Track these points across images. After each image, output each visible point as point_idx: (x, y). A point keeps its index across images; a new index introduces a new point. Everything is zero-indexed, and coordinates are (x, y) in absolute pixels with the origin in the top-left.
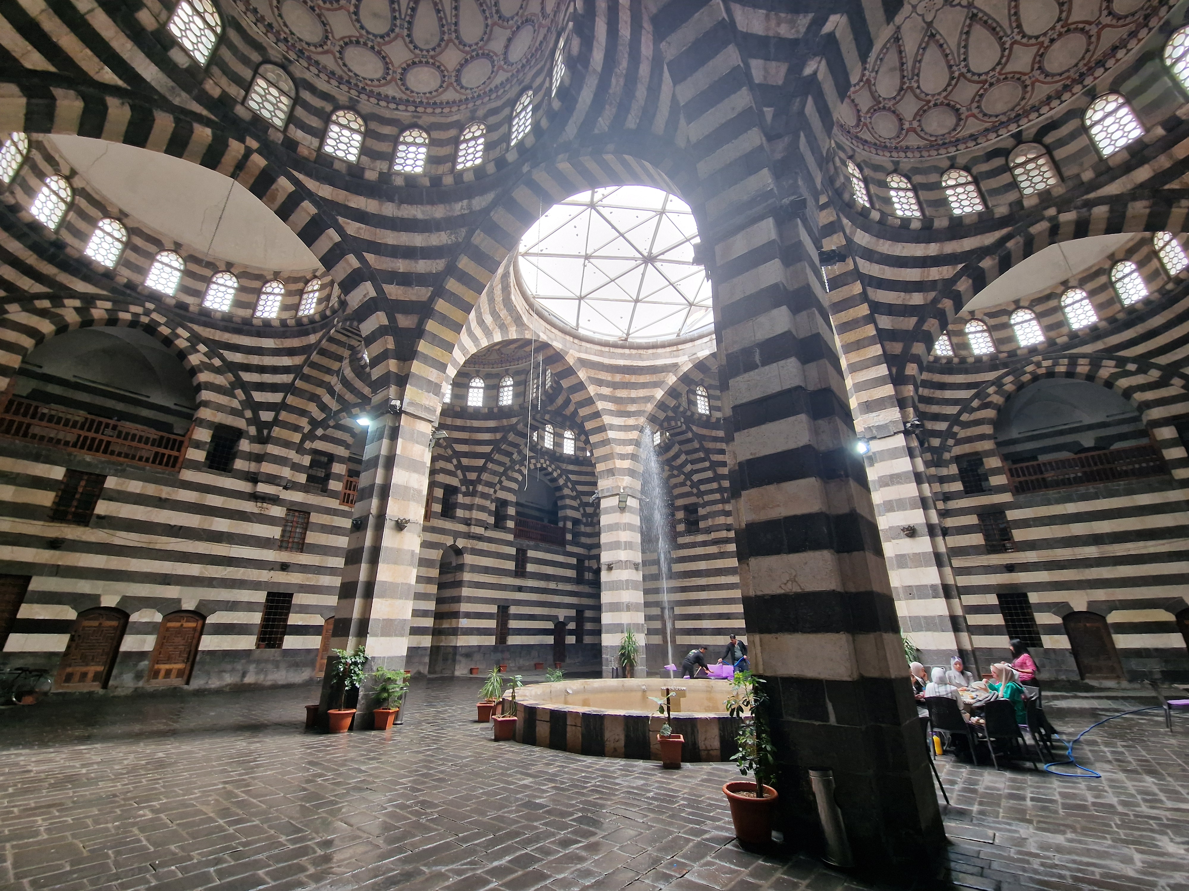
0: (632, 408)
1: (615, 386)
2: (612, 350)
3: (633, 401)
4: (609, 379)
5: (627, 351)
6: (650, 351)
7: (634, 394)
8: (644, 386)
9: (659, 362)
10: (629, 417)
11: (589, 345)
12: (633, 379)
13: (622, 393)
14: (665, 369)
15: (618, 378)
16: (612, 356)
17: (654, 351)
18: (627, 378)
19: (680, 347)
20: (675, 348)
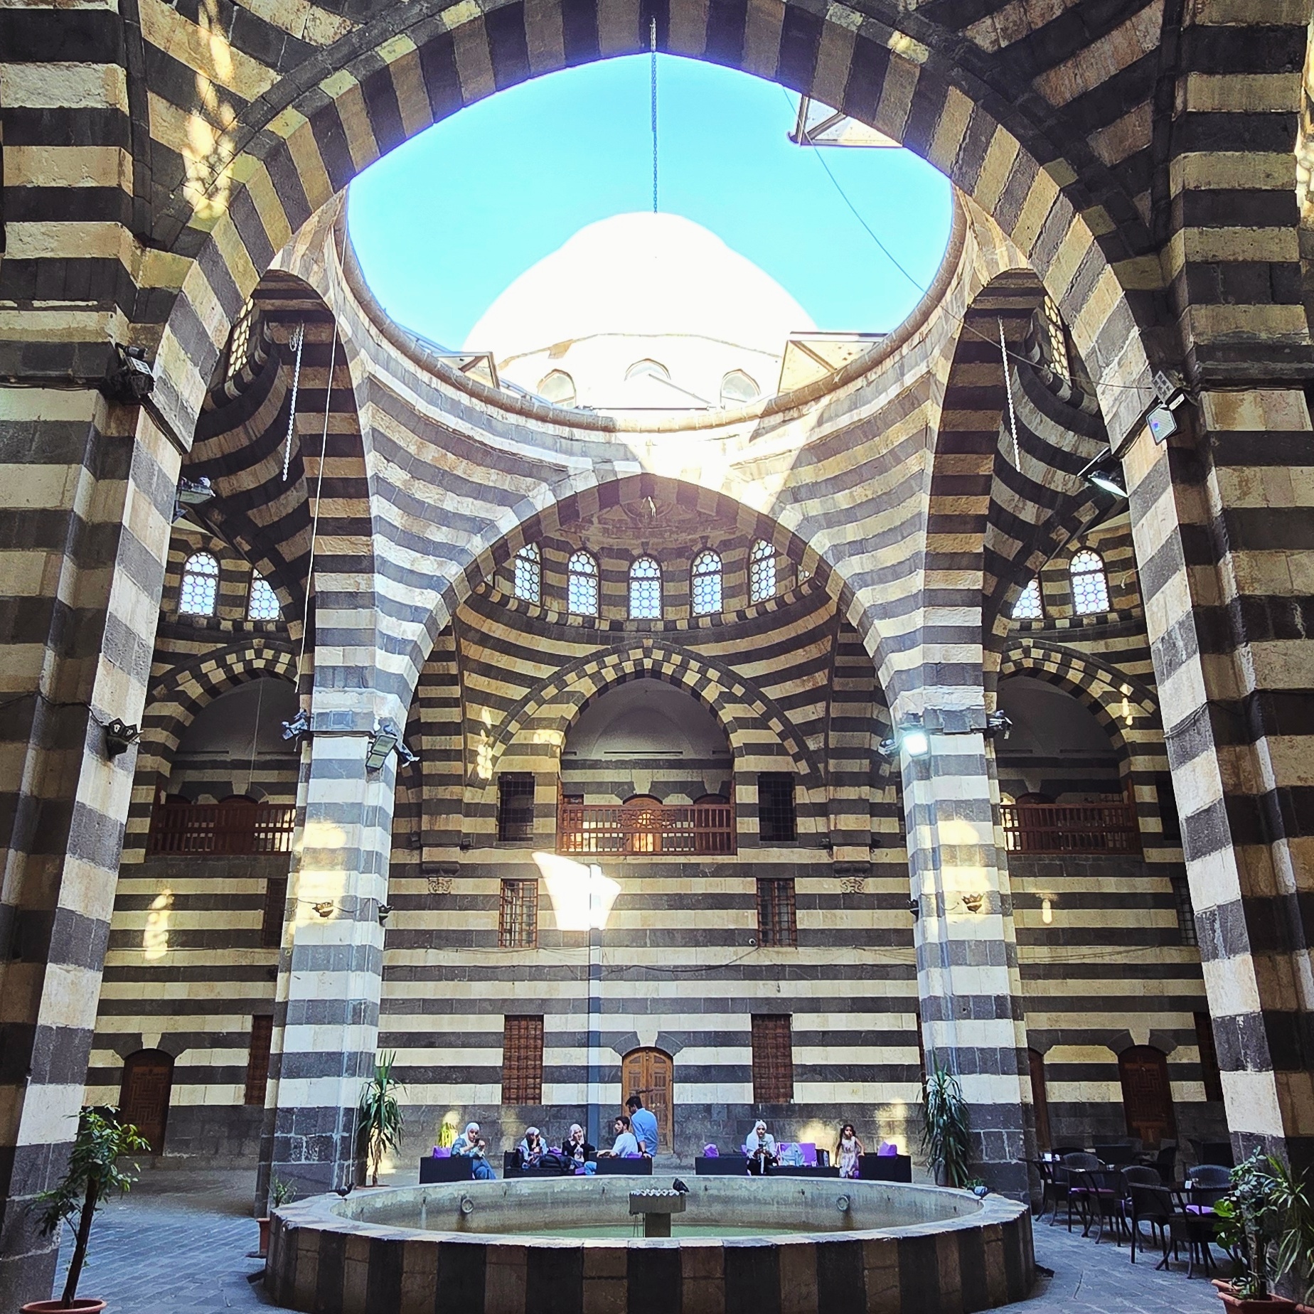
0: (439, 535)
1: (416, 468)
2: (436, 382)
3: (445, 518)
4: (412, 449)
5: (464, 399)
6: (513, 418)
7: (452, 503)
8: (480, 492)
9: (530, 452)
10: (425, 552)
11: (394, 353)
12: (462, 468)
13: (426, 493)
14: (533, 470)
15: (431, 453)
16: (434, 398)
17: (521, 420)
18: (451, 461)
19: (578, 433)
20: (566, 431)
